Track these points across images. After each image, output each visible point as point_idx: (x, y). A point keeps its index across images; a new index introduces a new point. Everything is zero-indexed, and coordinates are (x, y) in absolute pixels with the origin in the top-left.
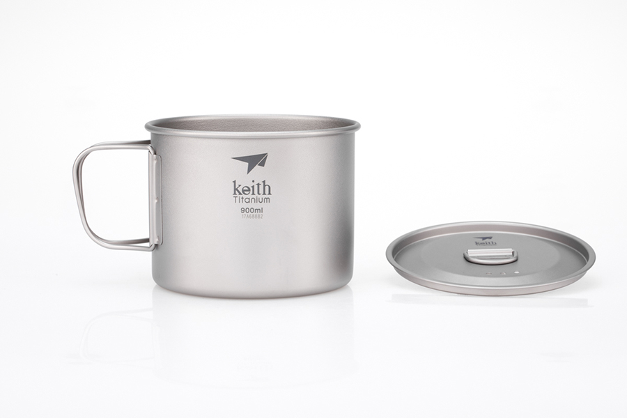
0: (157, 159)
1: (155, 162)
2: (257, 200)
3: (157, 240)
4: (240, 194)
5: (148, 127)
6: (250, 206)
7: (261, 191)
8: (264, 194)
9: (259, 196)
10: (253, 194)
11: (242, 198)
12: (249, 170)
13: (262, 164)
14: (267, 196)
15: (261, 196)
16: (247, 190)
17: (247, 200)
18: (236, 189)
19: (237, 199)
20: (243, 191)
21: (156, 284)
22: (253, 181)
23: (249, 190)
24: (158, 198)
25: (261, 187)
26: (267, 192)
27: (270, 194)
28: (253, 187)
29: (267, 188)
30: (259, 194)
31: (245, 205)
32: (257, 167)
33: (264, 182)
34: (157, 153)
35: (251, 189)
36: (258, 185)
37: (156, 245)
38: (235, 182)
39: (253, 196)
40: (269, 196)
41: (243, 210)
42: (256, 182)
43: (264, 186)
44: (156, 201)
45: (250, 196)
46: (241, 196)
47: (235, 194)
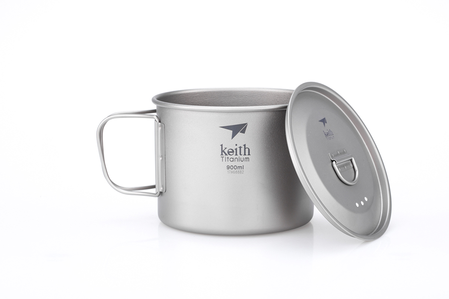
0: (161, 126)
1: (160, 128)
2: (239, 160)
3: (162, 188)
4: (226, 155)
5: (154, 101)
6: (233, 164)
7: (243, 153)
8: (245, 155)
9: (241, 156)
10: (236, 155)
11: (228, 158)
12: (233, 136)
13: (243, 132)
14: (247, 156)
15: (243, 157)
16: (231, 152)
17: (232, 160)
18: (223, 151)
19: (224, 158)
20: (229, 152)
21: (160, 221)
22: (236, 145)
23: (233, 152)
24: (162, 156)
25: (243, 149)
26: (247, 153)
27: (249, 154)
28: (236, 149)
29: (247, 150)
30: (241, 155)
31: (230, 164)
32: (239, 134)
33: (245, 145)
34: (161, 121)
35: (235, 151)
36: (240, 147)
37: (161, 193)
38: (222, 145)
39: (236, 157)
40: (248, 157)
41: (228, 167)
42: (238, 146)
43: (245, 148)
44: (161, 159)
45: (234, 156)
46: (227, 156)
47: (222, 154)
